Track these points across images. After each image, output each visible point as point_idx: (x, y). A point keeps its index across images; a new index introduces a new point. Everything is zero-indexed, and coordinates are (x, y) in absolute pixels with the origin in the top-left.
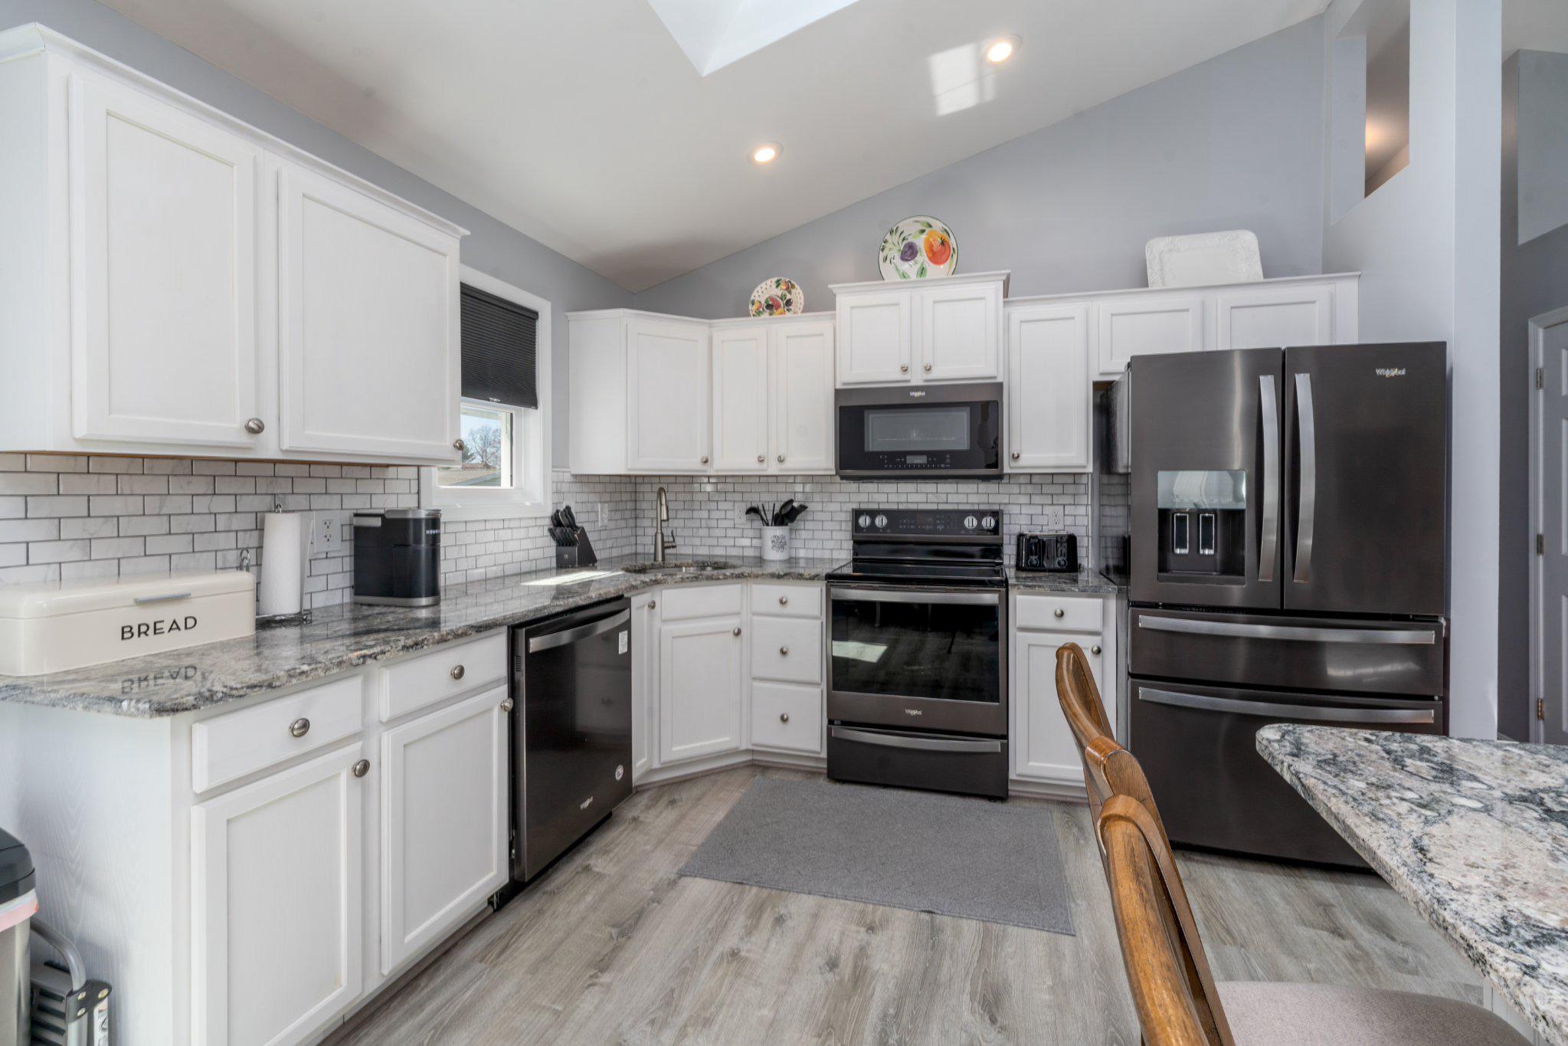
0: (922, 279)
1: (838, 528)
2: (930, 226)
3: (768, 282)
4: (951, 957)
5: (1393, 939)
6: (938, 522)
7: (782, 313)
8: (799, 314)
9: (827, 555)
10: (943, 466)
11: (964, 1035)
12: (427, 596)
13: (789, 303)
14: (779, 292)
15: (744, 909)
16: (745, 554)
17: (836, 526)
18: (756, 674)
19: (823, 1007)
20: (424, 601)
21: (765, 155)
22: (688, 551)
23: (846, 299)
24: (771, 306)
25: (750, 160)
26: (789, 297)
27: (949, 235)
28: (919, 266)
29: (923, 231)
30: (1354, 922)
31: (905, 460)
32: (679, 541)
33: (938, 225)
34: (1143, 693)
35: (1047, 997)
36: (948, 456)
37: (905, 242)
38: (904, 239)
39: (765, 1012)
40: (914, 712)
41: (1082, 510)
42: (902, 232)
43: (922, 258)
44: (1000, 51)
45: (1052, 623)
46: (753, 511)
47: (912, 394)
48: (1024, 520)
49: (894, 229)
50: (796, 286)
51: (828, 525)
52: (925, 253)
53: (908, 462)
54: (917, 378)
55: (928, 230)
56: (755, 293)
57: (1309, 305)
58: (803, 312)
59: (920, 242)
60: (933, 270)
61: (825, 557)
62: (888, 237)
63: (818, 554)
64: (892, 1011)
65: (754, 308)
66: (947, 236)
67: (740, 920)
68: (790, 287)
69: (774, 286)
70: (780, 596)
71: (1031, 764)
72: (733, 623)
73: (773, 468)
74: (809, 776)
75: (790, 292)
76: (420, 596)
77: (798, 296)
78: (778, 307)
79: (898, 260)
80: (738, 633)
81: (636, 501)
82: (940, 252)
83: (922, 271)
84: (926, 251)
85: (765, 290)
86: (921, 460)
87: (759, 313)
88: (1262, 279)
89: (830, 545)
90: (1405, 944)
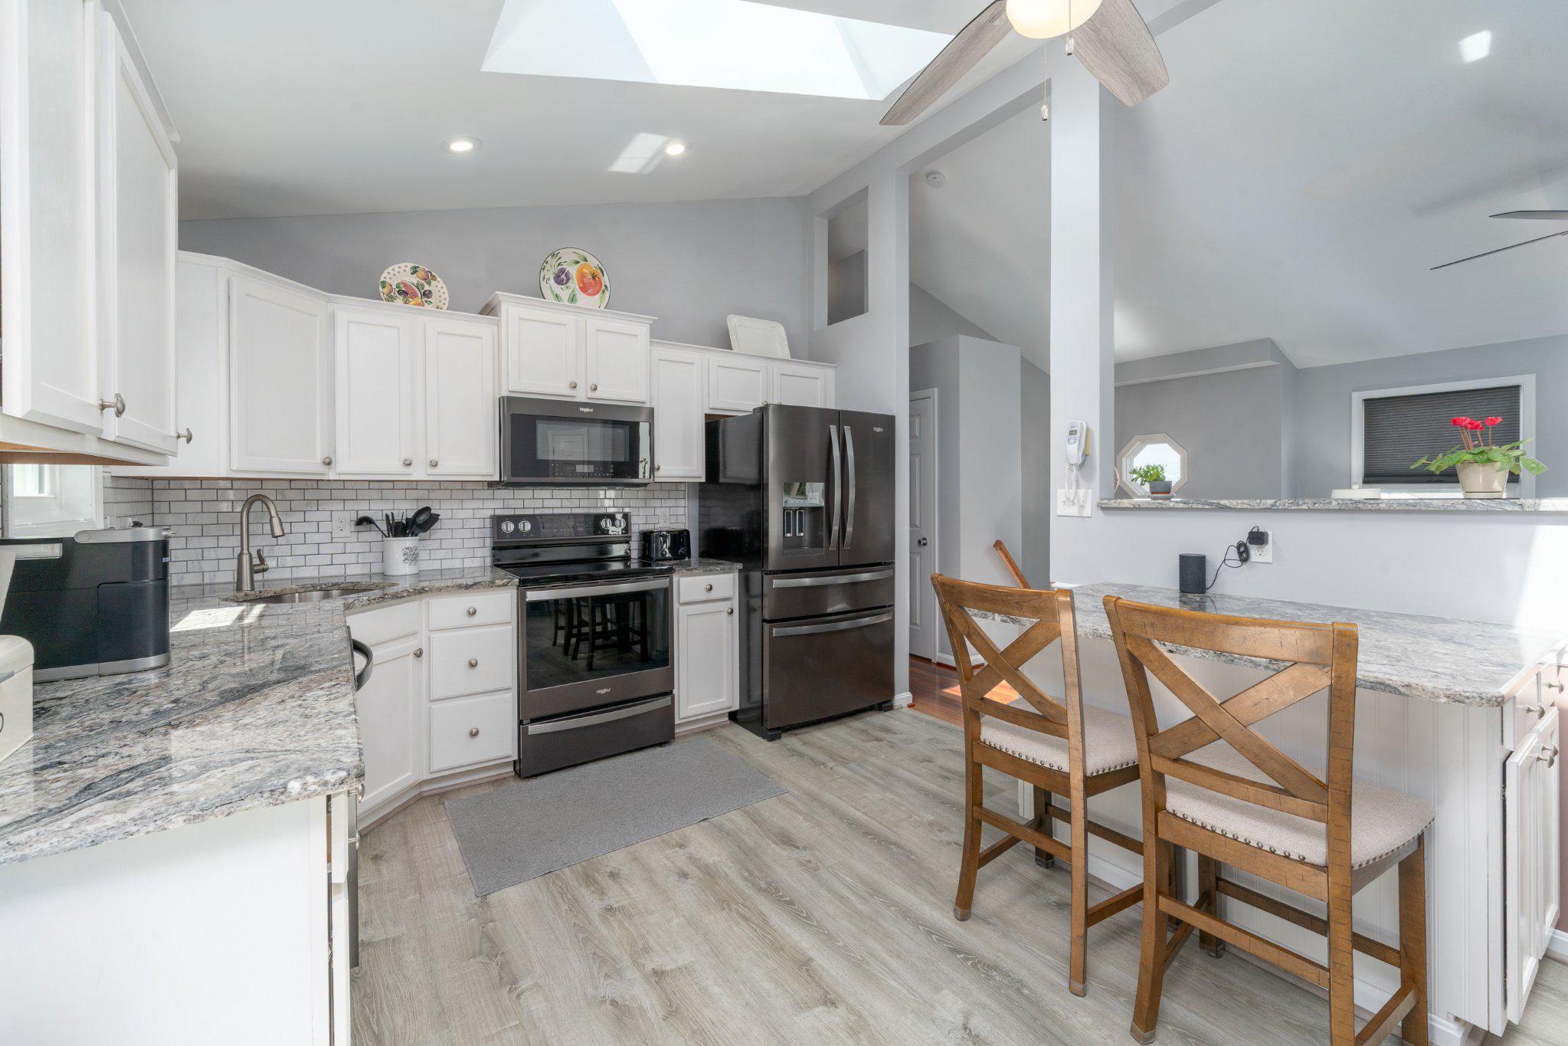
0: (572, 305)
1: (471, 536)
2: (586, 260)
3: (402, 265)
4: (743, 833)
5: (896, 733)
6: (578, 525)
7: (419, 305)
8: (444, 310)
9: (458, 564)
10: (607, 475)
11: (792, 861)
12: (156, 653)
13: (427, 294)
14: (414, 280)
15: (576, 885)
16: (348, 573)
17: (467, 534)
18: (434, 696)
19: (707, 896)
20: (152, 661)
21: (461, 146)
22: (286, 574)
23: (513, 309)
24: (405, 292)
25: (445, 147)
26: (427, 287)
27: (603, 274)
28: (570, 291)
29: (577, 262)
30: (879, 733)
31: (575, 468)
32: (270, 563)
33: (593, 262)
34: (776, 632)
35: (807, 824)
36: (612, 466)
37: (560, 267)
38: (559, 265)
39: (676, 921)
40: (603, 691)
41: (681, 511)
42: (560, 258)
43: (574, 284)
44: (676, 149)
45: (705, 596)
46: (364, 521)
47: (581, 409)
48: (641, 520)
49: (556, 253)
50: (438, 279)
51: (459, 534)
52: (576, 282)
53: (577, 471)
54: (581, 396)
55: (582, 262)
56: (385, 274)
57: (814, 380)
58: (448, 309)
59: (573, 271)
60: (583, 299)
61: (456, 566)
62: (549, 259)
63: (446, 565)
64: (746, 874)
65: (386, 290)
66: (601, 274)
67: (585, 893)
68: (429, 278)
69: (408, 270)
70: (466, 608)
71: (689, 707)
72: (412, 645)
73: (419, 473)
74: (495, 784)
75: (429, 284)
76: (147, 656)
77: (439, 288)
78: (415, 296)
79: (552, 281)
80: (419, 654)
81: (153, 513)
82: (591, 284)
83: (573, 299)
84: (578, 280)
85: (398, 273)
86: (586, 469)
87: (390, 298)
88: (790, 358)
89: (461, 553)
90: (901, 733)
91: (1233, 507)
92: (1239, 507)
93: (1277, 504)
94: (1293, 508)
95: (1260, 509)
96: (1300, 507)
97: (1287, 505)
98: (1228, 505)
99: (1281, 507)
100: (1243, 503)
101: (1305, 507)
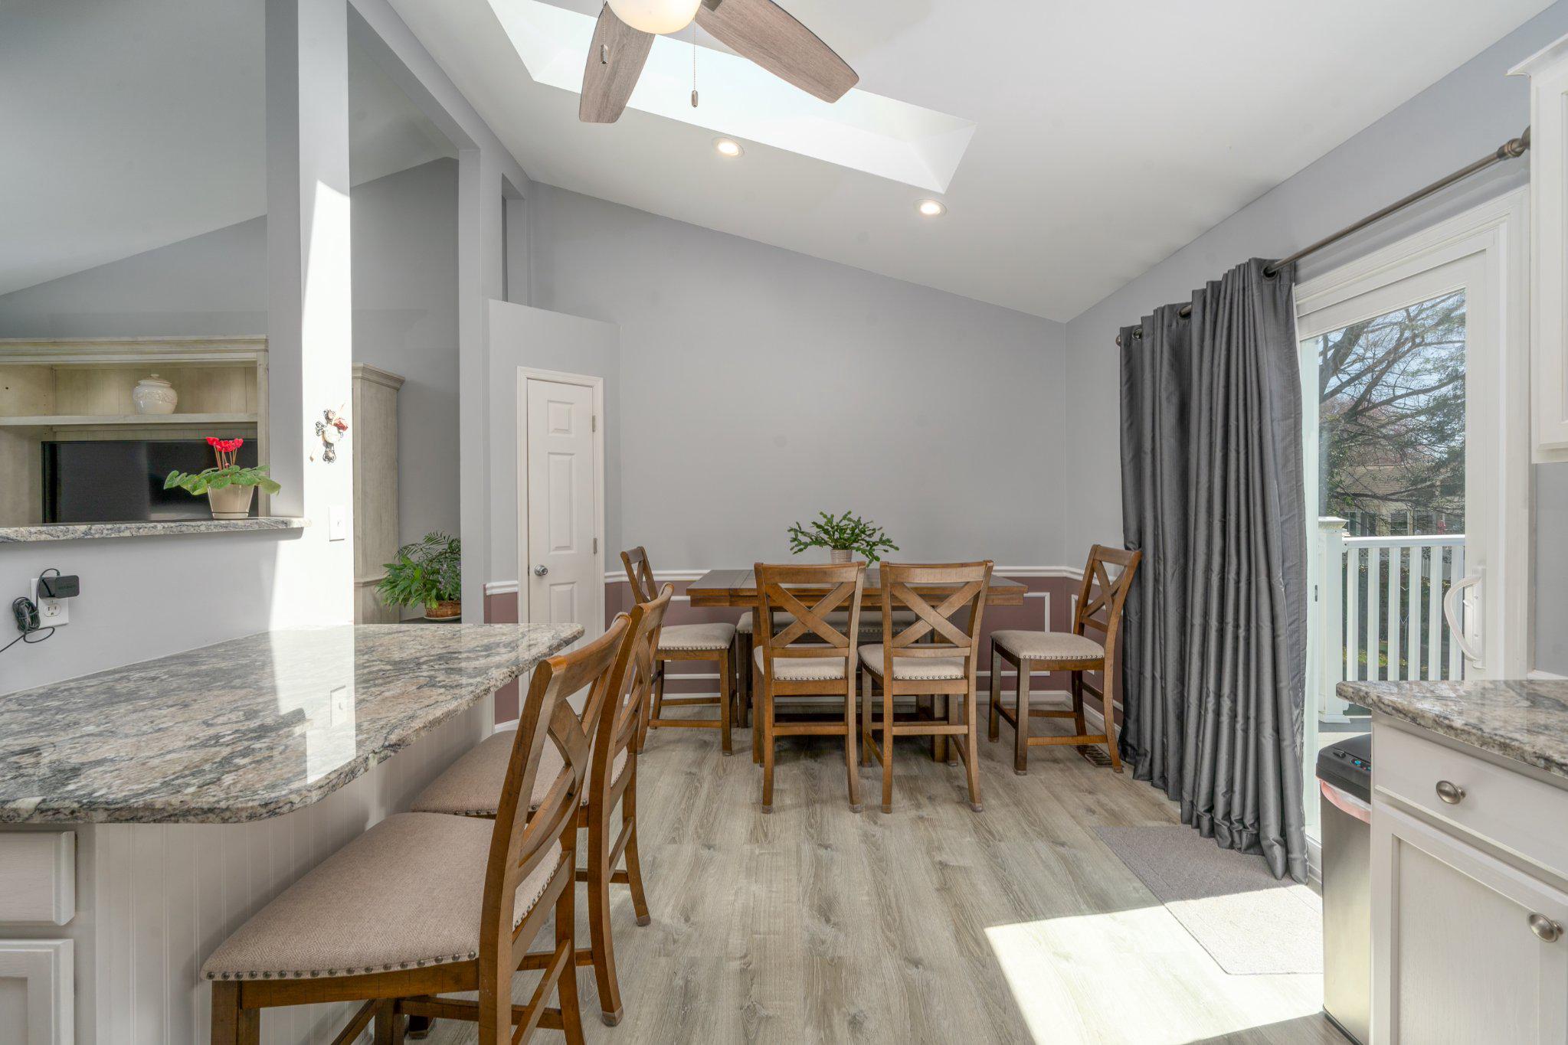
91: (22, 539)
92: (33, 538)
93: (93, 532)
94: (113, 536)
95: (67, 540)
96: (122, 534)
97: (105, 532)
98: (13, 536)
99: (97, 536)
100: (41, 532)
101: (127, 534)
